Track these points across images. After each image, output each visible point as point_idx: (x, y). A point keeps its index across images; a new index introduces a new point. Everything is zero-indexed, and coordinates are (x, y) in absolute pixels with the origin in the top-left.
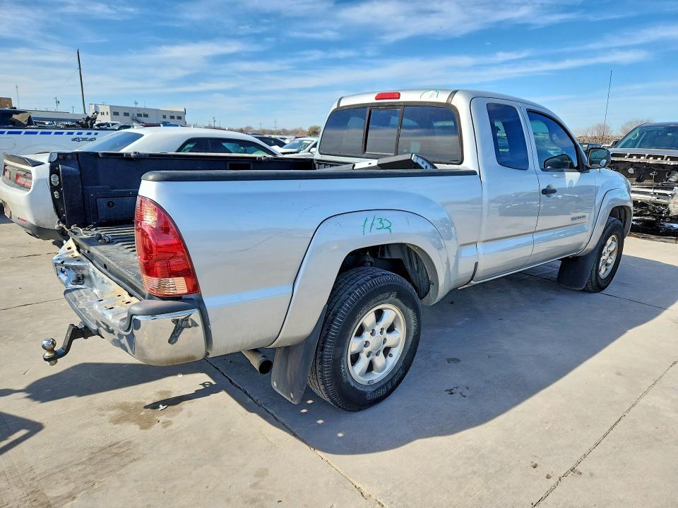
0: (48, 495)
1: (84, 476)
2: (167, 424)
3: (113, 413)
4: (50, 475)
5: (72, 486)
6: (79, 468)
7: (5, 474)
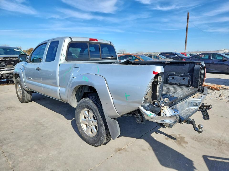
0: (217, 143)
1: (207, 140)
2: (179, 135)
3: (184, 145)
4: (213, 145)
5: (212, 141)
6: (206, 142)
7: (223, 153)
